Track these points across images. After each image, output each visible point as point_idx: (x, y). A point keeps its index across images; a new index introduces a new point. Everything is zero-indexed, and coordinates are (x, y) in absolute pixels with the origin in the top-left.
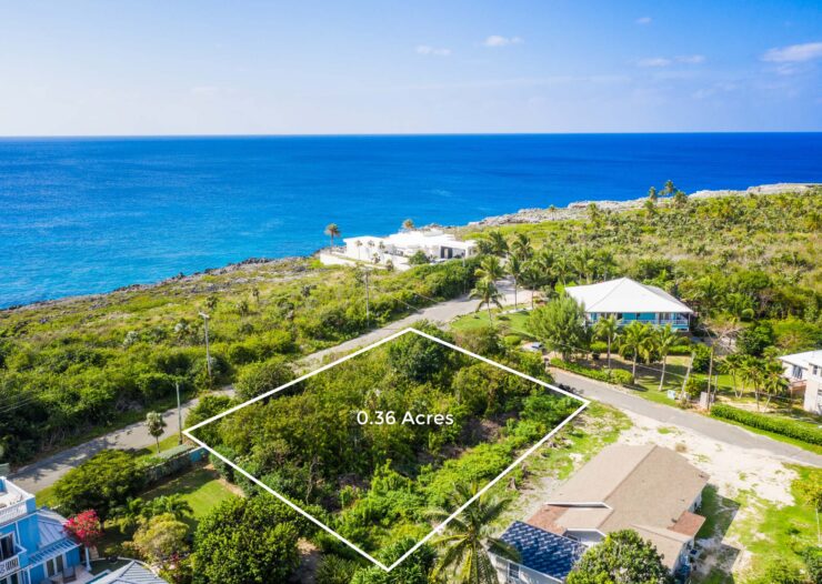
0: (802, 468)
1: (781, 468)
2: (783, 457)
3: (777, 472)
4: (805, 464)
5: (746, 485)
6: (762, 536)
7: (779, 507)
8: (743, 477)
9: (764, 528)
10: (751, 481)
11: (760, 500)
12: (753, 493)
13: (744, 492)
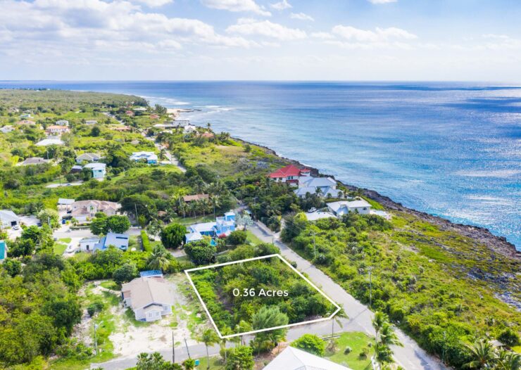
0: (114, 358)
1: (121, 352)
2: (124, 359)
3: (121, 349)
4: (113, 361)
5: (127, 334)
6: (112, 320)
7: (112, 333)
8: (131, 338)
9: (113, 322)
10: (127, 338)
11: (119, 331)
12: (124, 333)
13: (126, 331)
